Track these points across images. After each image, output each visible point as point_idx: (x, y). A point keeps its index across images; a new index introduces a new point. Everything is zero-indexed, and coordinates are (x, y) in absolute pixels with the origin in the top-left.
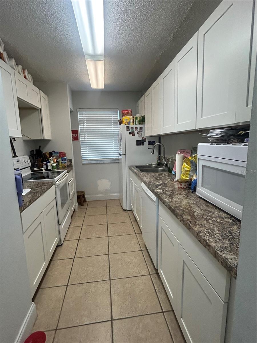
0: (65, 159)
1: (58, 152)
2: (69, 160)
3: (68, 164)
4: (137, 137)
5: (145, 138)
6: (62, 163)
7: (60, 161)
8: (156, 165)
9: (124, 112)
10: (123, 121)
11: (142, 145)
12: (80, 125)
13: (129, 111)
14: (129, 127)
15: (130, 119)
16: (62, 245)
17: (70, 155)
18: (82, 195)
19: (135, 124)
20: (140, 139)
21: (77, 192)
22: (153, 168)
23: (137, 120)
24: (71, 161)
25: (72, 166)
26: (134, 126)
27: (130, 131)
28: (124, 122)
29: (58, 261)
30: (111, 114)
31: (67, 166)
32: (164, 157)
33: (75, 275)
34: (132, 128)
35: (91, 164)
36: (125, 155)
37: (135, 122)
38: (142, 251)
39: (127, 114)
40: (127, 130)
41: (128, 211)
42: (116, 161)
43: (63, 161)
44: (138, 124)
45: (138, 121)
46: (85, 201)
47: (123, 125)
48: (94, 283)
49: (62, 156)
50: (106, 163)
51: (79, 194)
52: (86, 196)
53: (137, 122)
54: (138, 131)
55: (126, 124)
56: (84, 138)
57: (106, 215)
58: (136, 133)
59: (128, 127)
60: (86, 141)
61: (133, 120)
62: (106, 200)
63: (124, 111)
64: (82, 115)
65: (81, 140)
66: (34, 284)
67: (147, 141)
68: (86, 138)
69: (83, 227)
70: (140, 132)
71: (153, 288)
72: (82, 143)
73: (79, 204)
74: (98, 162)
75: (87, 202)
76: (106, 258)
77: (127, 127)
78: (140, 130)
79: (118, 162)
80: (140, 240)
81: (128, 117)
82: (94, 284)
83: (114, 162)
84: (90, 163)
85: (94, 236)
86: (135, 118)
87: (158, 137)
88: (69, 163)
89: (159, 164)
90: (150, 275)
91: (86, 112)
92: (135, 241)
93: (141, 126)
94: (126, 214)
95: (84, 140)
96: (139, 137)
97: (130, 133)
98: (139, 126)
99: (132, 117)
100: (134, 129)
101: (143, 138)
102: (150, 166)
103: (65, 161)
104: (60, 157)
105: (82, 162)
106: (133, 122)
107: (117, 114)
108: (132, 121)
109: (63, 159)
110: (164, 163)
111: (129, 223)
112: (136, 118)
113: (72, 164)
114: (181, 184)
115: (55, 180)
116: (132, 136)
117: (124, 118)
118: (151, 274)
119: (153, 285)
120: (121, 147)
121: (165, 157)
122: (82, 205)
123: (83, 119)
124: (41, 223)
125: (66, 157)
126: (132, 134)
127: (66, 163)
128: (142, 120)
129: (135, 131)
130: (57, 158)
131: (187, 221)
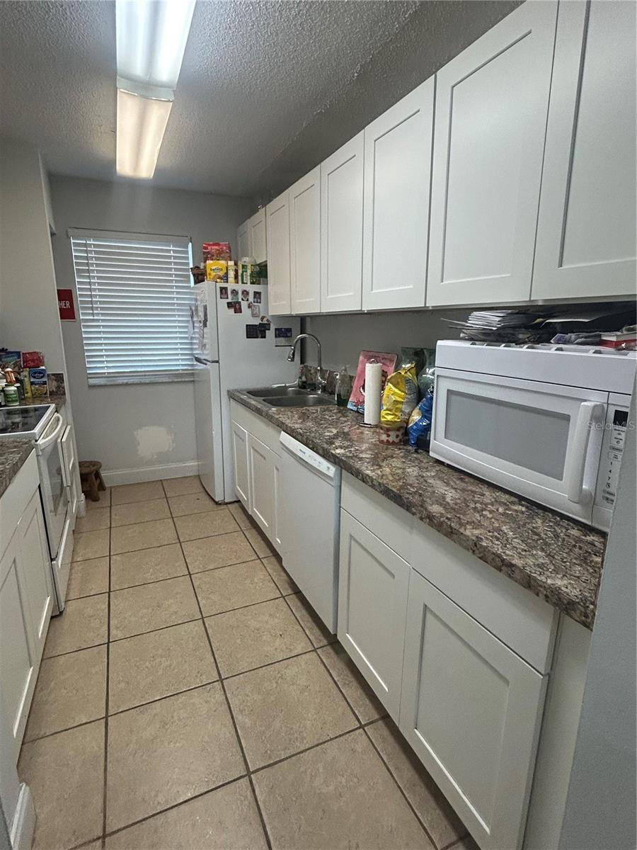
0: (42, 373)
1: (19, 352)
2: (53, 375)
3: (52, 385)
4: (247, 317)
5: (268, 320)
6: (32, 383)
7: (26, 379)
8: (297, 389)
9: (209, 248)
10: (208, 271)
11: (262, 337)
12: (80, 277)
13: (225, 248)
14: (226, 289)
15: (227, 268)
16: (61, 613)
17: (55, 363)
18: (94, 472)
19: (240, 282)
20: (257, 322)
21: (79, 463)
22: (290, 395)
23: (246, 271)
24: (59, 378)
25: (65, 394)
26: (240, 287)
27: (229, 300)
28: (210, 274)
29: (62, 659)
30: (169, 251)
31: (48, 392)
32: (319, 368)
33: (123, 685)
34: (235, 292)
35: (114, 384)
36: (218, 362)
37: (240, 278)
38: (284, 597)
39: (219, 255)
40: (222, 296)
41: (229, 505)
42: (188, 379)
43: (34, 377)
44: (249, 282)
45: (249, 274)
46: (102, 487)
47: (207, 285)
48: (180, 695)
49: (32, 364)
50: (160, 383)
51: (86, 471)
52: (103, 474)
53: (247, 279)
54: (249, 301)
55: (218, 280)
56: (93, 314)
57: (170, 520)
58: (244, 305)
59: (223, 291)
60: (98, 320)
61: (236, 271)
62: (161, 480)
63: (209, 245)
64: (81, 248)
65: (81, 318)
66: (15, 735)
67: (273, 327)
68: (98, 314)
69: (113, 558)
70: (256, 304)
71: (330, 678)
72: (85, 326)
73: (87, 497)
74: (136, 380)
75: (108, 492)
76: (197, 627)
77: (222, 289)
78: (254, 298)
79: (192, 379)
80: (275, 574)
81: (223, 262)
82: (182, 698)
83: (180, 380)
84: (112, 383)
85: (149, 577)
86: (240, 267)
87: (299, 319)
88: (55, 383)
89: (306, 385)
90: (315, 650)
91: (97, 241)
92: (260, 575)
93: (257, 288)
94: (224, 511)
95: (92, 318)
96: (254, 315)
97: (230, 305)
98: (252, 289)
99: (231, 263)
100: (240, 296)
101: (262, 319)
102: (283, 390)
103: (44, 379)
104: (24, 367)
105: (88, 382)
106: (236, 277)
107: (187, 252)
108: (231, 274)
109: (35, 373)
110: (321, 383)
111: (236, 534)
112: (243, 266)
113: (64, 388)
114: (389, 433)
115: (34, 433)
116: (235, 313)
117: (209, 264)
118: (318, 648)
119: (328, 671)
120: (205, 341)
121: (321, 369)
122: (96, 499)
123: (87, 258)
124: (17, 561)
125: (43, 368)
126: (235, 307)
127: (45, 383)
128: (261, 273)
129: (243, 300)
130: (17, 369)
131: (441, 517)
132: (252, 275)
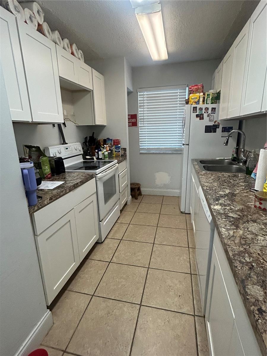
0: (119, 147)
1: (112, 139)
2: (123, 148)
3: (121, 152)
4: (207, 122)
5: (218, 123)
6: (115, 151)
7: (114, 150)
8: (231, 161)
9: (192, 88)
10: (190, 99)
11: (214, 132)
12: (140, 108)
13: (200, 87)
14: (196, 108)
15: (199, 97)
16: (102, 242)
17: (125, 143)
18: (137, 188)
19: (205, 103)
20: (211, 124)
21: (131, 184)
22: (225, 164)
23: (209, 97)
24: (125, 149)
25: (126, 156)
26: (204, 106)
27: (197, 113)
28: (191, 101)
29: (93, 262)
30: (177, 93)
31: (120, 155)
32: (243, 150)
33: (105, 284)
34: (201, 109)
35: (149, 153)
36: (188, 145)
37: (205, 101)
38: (191, 274)
39: (197, 91)
40: (194, 112)
41: (187, 214)
42: (179, 152)
43: (116, 149)
44: (210, 103)
45: (210, 99)
46: (140, 194)
47: (189, 106)
48: (121, 302)
49: (116, 144)
50: (168, 153)
51: (134, 187)
52: (142, 189)
53: (209, 101)
54: (209, 113)
55: (194, 104)
56: (143, 124)
57: (158, 215)
58: (205, 115)
59: (195, 109)
60: (145, 126)
61: (204, 98)
62: (163, 196)
63: (192, 86)
64: (143, 96)
65: (139, 125)
66: (54, 289)
67: (221, 127)
68: (145, 124)
69: (130, 225)
70: (212, 114)
72: (140, 129)
73: (132, 197)
74: (158, 152)
75: (142, 196)
76: (143, 271)
77: (194, 108)
78: (212, 111)
79: (181, 152)
80: (192, 259)
81: (198, 94)
82: (121, 304)
83: (176, 152)
84: (148, 153)
85: (138, 239)
86: (206, 95)
87: (238, 121)
88: (123, 152)
89: (236, 160)
90: (194, 316)
91: (148, 92)
92: (185, 257)
93: (214, 106)
94: (183, 217)
95: (143, 125)
96: (210, 121)
97: (197, 116)
98: (210, 106)
99: (202, 94)
100: (204, 111)
101: (215, 122)
102: (221, 161)
103: (119, 150)
104: (113, 145)
105: (140, 152)
106: (203, 101)
107: (185, 92)
108: (201, 100)
109: (117, 147)
110: (242, 159)
111: (183, 230)
112: (208, 95)
113: (126, 154)
114: (262, 202)
115: (96, 172)
116: (200, 119)
117: (191, 96)
118: (197, 316)
119: (196, 334)
120: (184, 135)
121: (244, 150)
122: (136, 199)
123: (143, 100)
124: (70, 221)
125: (119, 145)
126: (200, 117)
127: (119, 151)
128: (217, 98)
129: (205, 113)
130: (111, 146)
132: (212, 99)
